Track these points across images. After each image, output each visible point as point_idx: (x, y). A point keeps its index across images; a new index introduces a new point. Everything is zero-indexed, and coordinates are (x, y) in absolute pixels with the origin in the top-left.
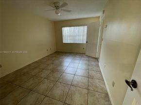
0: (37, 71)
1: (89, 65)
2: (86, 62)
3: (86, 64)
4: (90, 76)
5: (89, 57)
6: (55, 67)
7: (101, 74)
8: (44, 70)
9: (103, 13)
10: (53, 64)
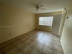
0: (24, 39)
1: (53, 40)
2: (51, 38)
3: (51, 39)
4: (54, 49)
5: (53, 34)
6: (34, 38)
7: (62, 48)
8: (28, 39)
9: (65, 9)
10: (32, 36)
